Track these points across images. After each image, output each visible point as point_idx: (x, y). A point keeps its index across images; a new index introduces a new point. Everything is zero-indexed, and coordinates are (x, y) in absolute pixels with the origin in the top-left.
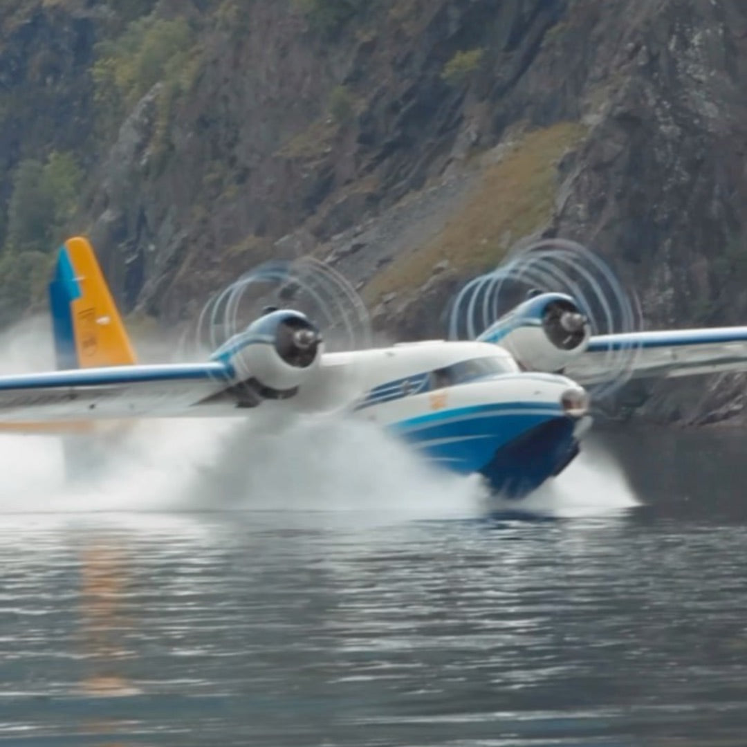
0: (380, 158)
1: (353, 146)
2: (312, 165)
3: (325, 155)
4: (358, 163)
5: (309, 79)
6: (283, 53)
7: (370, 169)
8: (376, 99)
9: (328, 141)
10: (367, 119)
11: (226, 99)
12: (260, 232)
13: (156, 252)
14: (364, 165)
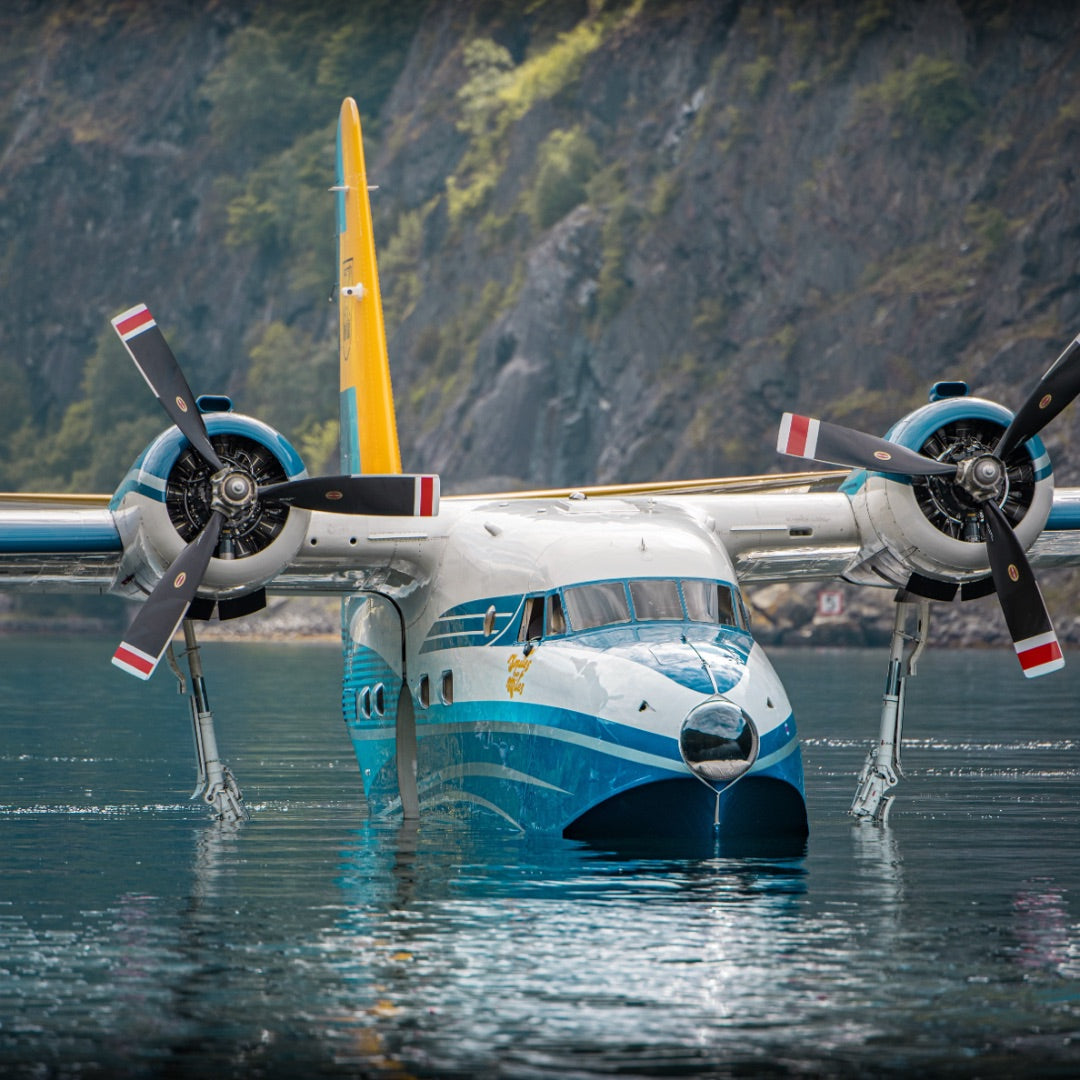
0: (1056, 294)
1: (1012, 278)
2: (953, 302)
3: (968, 289)
4: (1023, 301)
5: (898, 198)
6: (858, 163)
7: (1041, 308)
8: (1044, 221)
9: (971, 272)
10: (1031, 245)
11: (724, 225)
12: (876, 383)
13: (613, 410)
14: (1032, 302)
